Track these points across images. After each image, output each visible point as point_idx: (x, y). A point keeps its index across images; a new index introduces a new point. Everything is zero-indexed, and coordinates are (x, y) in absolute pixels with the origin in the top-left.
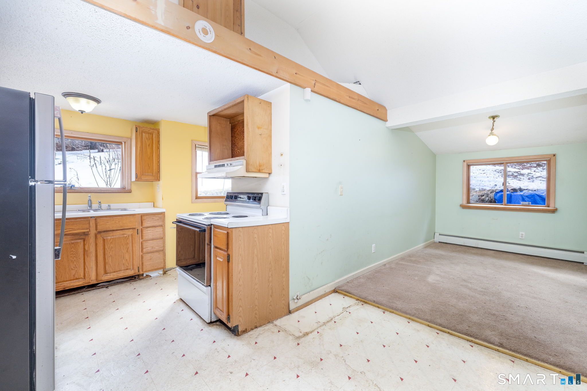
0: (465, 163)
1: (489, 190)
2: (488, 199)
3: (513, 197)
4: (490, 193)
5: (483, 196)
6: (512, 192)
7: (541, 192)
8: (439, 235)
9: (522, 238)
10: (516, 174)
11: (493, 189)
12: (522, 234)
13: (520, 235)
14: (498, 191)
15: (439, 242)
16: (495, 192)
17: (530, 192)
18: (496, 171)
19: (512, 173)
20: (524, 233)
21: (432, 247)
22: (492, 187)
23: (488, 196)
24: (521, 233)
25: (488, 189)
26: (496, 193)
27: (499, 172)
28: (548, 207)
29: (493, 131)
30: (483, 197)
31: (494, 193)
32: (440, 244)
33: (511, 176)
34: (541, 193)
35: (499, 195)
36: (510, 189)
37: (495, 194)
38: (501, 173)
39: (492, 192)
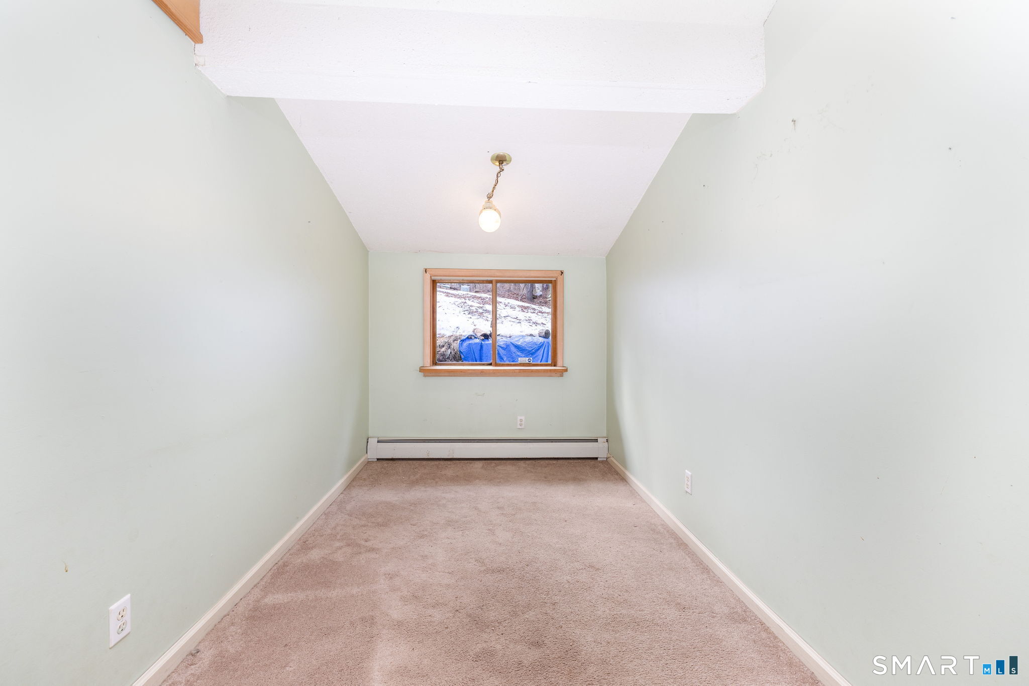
0: (428, 276)
1: (450, 337)
2: (451, 353)
3: (484, 347)
4: (452, 341)
5: (443, 346)
6: (483, 340)
7: (517, 339)
8: (378, 442)
9: (520, 427)
10: (481, 311)
11: (454, 333)
12: (521, 420)
13: (519, 422)
14: (464, 338)
15: (378, 459)
16: (459, 340)
17: (504, 339)
18: (454, 304)
19: (476, 309)
20: (523, 418)
21: (365, 480)
22: (454, 331)
23: (449, 347)
24: (519, 418)
25: (448, 334)
26: (461, 341)
27: (459, 305)
28: (555, 366)
29: (490, 200)
30: (443, 349)
31: (458, 342)
32: (379, 464)
33: (475, 313)
34: (517, 341)
35: (466, 344)
36: (479, 335)
37: (459, 344)
38: (462, 307)
39: (455, 340)
